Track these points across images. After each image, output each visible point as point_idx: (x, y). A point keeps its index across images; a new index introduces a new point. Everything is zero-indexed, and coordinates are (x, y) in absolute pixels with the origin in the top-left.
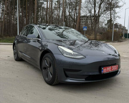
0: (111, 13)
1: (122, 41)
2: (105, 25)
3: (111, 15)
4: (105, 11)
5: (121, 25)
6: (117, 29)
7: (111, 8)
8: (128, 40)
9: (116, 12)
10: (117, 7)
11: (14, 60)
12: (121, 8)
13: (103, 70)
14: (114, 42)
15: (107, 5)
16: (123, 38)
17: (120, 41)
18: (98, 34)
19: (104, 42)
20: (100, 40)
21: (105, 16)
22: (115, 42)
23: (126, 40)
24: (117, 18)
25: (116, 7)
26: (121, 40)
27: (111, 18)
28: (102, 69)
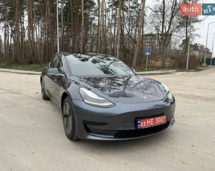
0: (187, 30)
1: (201, 70)
2: (180, 46)
3: (187, 32)
4: (178, 27)
5: (202, 47)
6: (197, 52)
7: (187, 23)
8: (210, 67)
9: (195, 28)
10: (197, 21)
11: (42, 98)
12: (202, 22)
13: (140, 124)
14: (188, 71)
15: (182, 19)
16: (204, 64)
17: (199, 70)
18: (168, 59)
19: (175, 70)
20: (169, 68)
21: (178, 34)
22: (190, 71)
23: (209, 68)
24: (196, 37)
25: (195, 22)
26: (200, 68)
27: (186, 36)
28: (139, 122)
